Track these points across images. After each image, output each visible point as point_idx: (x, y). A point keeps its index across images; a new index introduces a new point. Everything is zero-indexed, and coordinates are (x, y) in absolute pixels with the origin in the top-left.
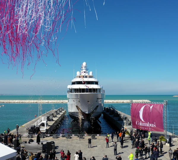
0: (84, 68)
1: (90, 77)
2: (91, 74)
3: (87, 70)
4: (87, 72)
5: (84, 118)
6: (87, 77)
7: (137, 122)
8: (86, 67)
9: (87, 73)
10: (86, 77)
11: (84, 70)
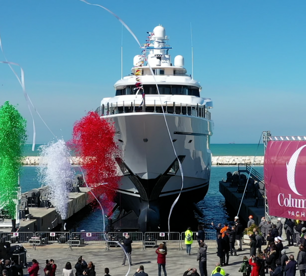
0: (156, 45)
1: (176, 72)
2: (178, 62)
3: (166, 49)
4: (167, 56)
5: (139, 196)
6: (165, 72)
7: (281, 197)
8: (163, 41)
9: (166, 59)
10: (162, 72)
11: (158, 52)
